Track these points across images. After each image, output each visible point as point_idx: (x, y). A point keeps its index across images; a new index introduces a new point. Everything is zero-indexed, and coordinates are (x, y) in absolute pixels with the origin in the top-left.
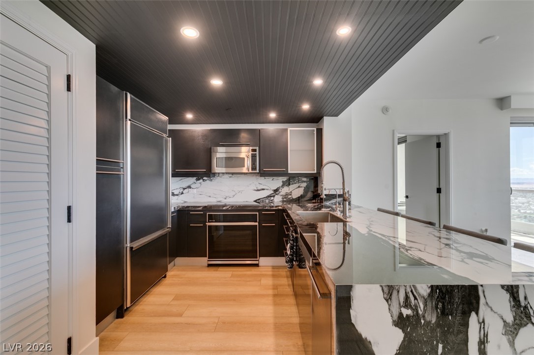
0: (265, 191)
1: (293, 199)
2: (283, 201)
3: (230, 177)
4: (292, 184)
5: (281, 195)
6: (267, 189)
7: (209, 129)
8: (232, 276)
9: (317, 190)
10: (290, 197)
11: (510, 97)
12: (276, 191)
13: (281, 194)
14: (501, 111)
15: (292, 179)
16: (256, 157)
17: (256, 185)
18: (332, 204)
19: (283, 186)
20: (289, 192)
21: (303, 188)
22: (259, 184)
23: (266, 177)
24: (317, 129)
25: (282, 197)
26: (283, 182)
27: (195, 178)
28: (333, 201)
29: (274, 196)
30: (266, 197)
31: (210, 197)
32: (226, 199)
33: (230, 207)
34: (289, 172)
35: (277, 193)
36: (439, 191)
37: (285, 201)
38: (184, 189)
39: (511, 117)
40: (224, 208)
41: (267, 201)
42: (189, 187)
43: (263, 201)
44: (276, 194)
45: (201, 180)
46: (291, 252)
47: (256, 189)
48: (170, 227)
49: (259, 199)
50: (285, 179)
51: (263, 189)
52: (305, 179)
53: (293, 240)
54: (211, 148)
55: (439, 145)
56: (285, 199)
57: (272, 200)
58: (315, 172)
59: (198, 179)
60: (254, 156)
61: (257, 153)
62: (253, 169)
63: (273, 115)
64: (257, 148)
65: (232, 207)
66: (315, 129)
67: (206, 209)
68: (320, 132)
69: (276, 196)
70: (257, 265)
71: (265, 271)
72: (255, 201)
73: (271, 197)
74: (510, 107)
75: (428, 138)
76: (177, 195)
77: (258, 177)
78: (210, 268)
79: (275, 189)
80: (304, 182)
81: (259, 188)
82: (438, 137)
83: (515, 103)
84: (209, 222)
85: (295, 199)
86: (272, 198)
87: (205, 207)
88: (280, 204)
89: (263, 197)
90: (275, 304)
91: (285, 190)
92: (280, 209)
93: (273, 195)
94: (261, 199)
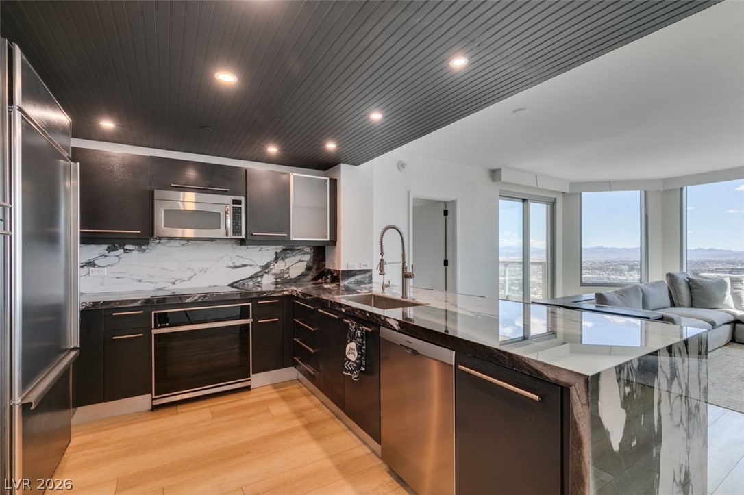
0: (248, 267)
1: (291, 279)
2: (276, 283)
3: (183, 245)
4: (290, 257)
5: (273, 274)
6: (251, 265)
7: (149, 155)
8: (214, 415)
9: (325, 265)
10: (286, 276)
11: (500, 170)
12: (267, 266)
13: (273, 271)
14: (492, 182)
15: (290, 248)
16: (241, 213)
17: (231, 258)
18: (351, 283)
19: (276, 259)
20: (285, 268)
21: (305, 263)
22: (238, 256)
23: (249, 247)
24: (330, 179)
25: (274, 277)
26: (276, 253)
27: (105, 247)
28: (353, 279)
29: (262, 276)
30: (250, 278)
31: (140, 281)
32: (174, 283)
33: (199, 298)
34: (293, 238)
35: (267, 271)
36: (446, 263)
37: (280, 283)
39: (500, 190)
40: (188, 300)
41: (251, 284)
42: (91, 264)
43: (244, 284)
44: (266, 273)
45: (120, 251)
46: (358, 354)
47: (232, 265)
48: (78, 346)
49: (237, 282)
50: (279, 249)
51: (244, 266)
52: (307, 250)
53: (362, 338)
54: (153, 192)
55: (446, 213)
56: (279, 280)
57: (258, 282)
58: (328, 239)
60: (236, 212)
61: (243, 206)
62: (234, 233)
63: (273, 150)
64: (243, 199)
65: (205, 296)
66: (328, 179)
67: (149, 303)
68: (334, 183)
69: (266, 275)
70: (248, 388)
71: (266, 394)
72: (231, 285)
73: (258, 277)
74: (500, 180)
75: (435, 203)
77: (234, 246)
78: (157, 413)
79: (264, 264)
80: (307, 253)
81: (238, 264)
82: (445, 203)
83: (505, 176)
84: (156, 327)
85: (294, 279)
86: (259, 279)
87: (147, 301)
88: (272, 288)
89: (244, 278)
90: (318, 438)
91: (279, 266)
92: (286, 296)
93: (260, 274)
94: (241, 282)
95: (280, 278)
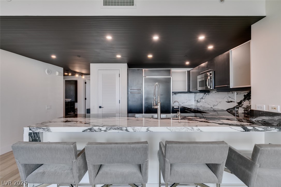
0: (233, 103)
3: (216, 92)
5: (243, 108)
12: (240, 103)
13: (243, 106)
17: (227, 98)
19: (244, 100)
20: (249, 105)
22: (229, 97)
25: (244, 109)
26: (245, 96)
29: (238, 108)
30: (233, 108)
32: (214, 106)
34: (231, 87)
35: (240, 105)
38: (201, 99)
41: (234, 111)
42: (202, 98)
43: (231, 111)
44: (240, 106)
45: (206, 95)
47: (227, 101)
49: (229, 109)
51: (231, 102)
56: (246, 112)
57: (237, 111)
59: (204, 94)
69: (240, 107)
72: (227, 110)
76: (199, 102)
79: (239, 101)
81: (229, 101)
89: (231, 108)
91: (246, 104)
93: (237, 107)
94: (230, 109)
95: (246, 111)
